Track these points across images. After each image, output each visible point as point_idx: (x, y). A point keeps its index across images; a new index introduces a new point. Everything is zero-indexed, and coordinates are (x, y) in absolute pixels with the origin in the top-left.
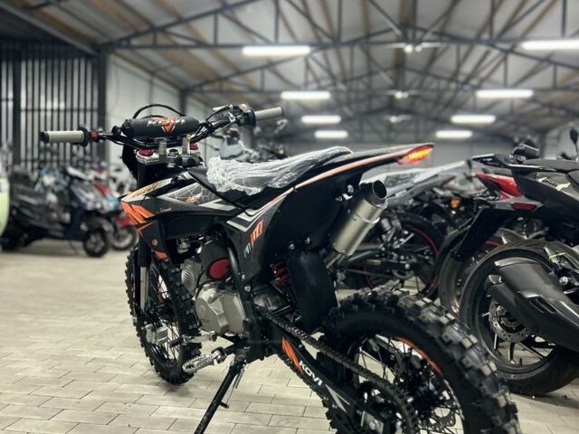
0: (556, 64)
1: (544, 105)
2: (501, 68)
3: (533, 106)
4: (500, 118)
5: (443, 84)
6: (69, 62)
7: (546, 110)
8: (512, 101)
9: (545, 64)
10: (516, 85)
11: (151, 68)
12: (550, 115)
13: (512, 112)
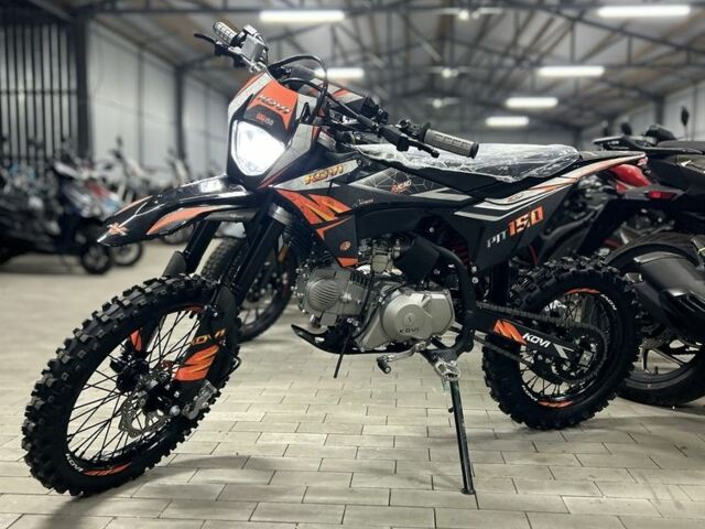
0: (631, 35)
1: (614, 85)
2: (567, 40)
3: (603, 86)
4: (562, 101)
5: (496, 59)
6: (37, 31)
7: (616, 92)
8: (577, 80)
9: (618, 35)
10: (583, 61)
11: (140, 38)
12: (621, 96)
13: (576, 94)
